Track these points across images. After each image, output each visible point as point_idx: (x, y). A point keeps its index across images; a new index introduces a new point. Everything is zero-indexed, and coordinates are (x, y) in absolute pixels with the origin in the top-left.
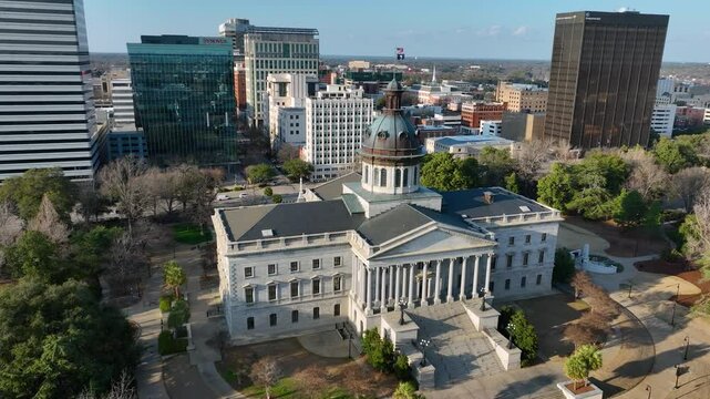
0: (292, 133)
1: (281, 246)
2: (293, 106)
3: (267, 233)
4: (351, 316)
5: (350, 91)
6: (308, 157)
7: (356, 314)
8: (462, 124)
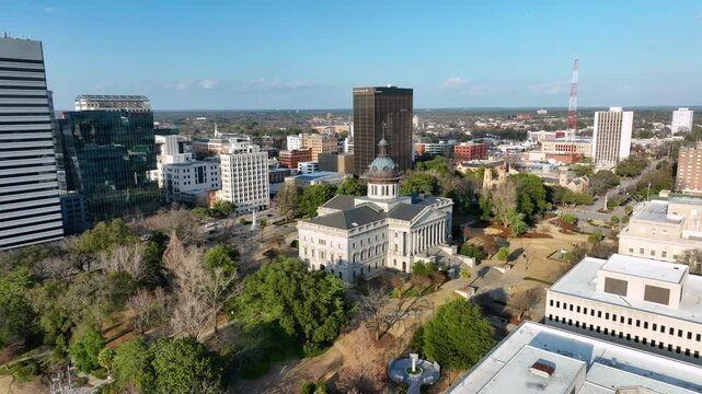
0: (185, 183)
3: (355, 224)
4: (390, 264)
5: (251, 147)
6: (225, 199)
7: (395, 261)
8: (281, 166)
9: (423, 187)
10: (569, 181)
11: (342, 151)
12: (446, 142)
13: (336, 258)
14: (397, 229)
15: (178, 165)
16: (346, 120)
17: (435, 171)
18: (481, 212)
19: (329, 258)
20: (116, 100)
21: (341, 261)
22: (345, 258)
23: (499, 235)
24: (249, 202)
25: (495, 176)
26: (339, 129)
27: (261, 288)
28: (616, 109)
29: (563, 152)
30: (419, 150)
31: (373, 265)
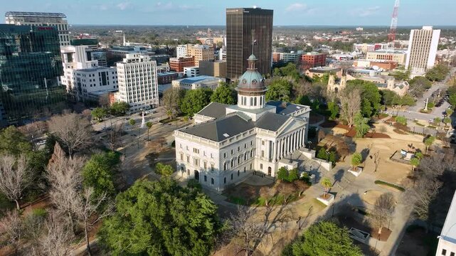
0: (91, 86)
1: (235, 140)
2: (81, 68)
3: (226, 135)
4: (257, 168)
5: (142, 57)
6: (122, 100)
7: (261, 165)
8: (171, 70)
9: (282, 92)
10: (395, 86)
11: (217, 58)
12: (296, 51)
13: (209, 166)
14: (263, 138)
15: (86, 70)
16: (221, 33)
17: (291, 77)
18: (329, 114)
19: (202, 166)
20: (39, 16)
21: (213, 169)
22: (217, 166)
23: (346, 135)
24: (141, 102)
25: (337, 81)
26: (216, 40)
27: (131, 210)
28: (427, 28)
29: (383, 61)
30: (276, 58)
31: (242, 170)
